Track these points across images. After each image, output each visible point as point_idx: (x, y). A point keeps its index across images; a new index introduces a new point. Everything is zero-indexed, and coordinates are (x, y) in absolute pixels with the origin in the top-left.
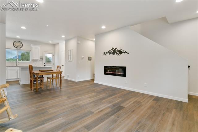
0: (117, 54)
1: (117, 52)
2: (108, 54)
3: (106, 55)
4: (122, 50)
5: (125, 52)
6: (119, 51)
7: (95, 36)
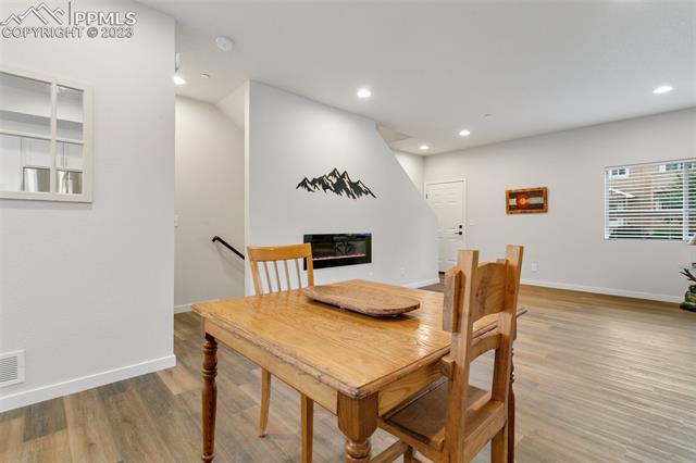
0: (348, 193)
1: (348, 187)
2: (320, 187)
3: (309, 190)
4: (360, 185)
5: (367, 192)
6: (355, 186)
7: (251, 81)
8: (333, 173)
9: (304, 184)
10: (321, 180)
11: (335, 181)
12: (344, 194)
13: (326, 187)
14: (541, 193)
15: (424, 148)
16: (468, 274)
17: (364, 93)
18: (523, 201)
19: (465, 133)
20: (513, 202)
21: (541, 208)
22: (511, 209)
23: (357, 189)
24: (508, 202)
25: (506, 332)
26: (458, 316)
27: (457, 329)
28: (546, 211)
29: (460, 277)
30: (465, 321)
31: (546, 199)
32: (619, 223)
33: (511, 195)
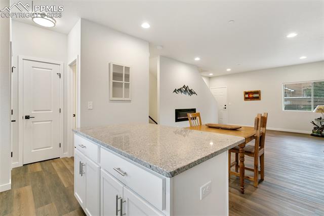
1: (188, 91)
2: (180, 92)
3: (177, 93)
4: (192, 90)
5: (194, 93)
6: (190, 91)
7: (160, 56)
8: (184, 87)
9: (175, 91)
10: (180, 90)
11: (184, 89)
12: (187, 94)
13: (182, 92)
14: (258, 92)
15: (211, 75)
16: (260, 118)
17: (197, 59)
18: (251, 96)
19: (229, 70)
20: (247, 96)
21: (258, 98)
22: (246, 99)
23: (191, 92)
24: (245, 96)
25: (264, 132)
26: (258, 126)
27: (257, 129)
28: (260, 100)
29: (258, 119)
30: (259, 128)
31: (260, 95)
32: (288, 103)
33: (246, 93)
